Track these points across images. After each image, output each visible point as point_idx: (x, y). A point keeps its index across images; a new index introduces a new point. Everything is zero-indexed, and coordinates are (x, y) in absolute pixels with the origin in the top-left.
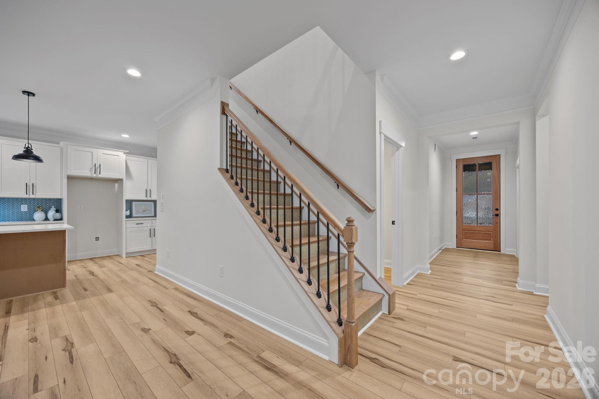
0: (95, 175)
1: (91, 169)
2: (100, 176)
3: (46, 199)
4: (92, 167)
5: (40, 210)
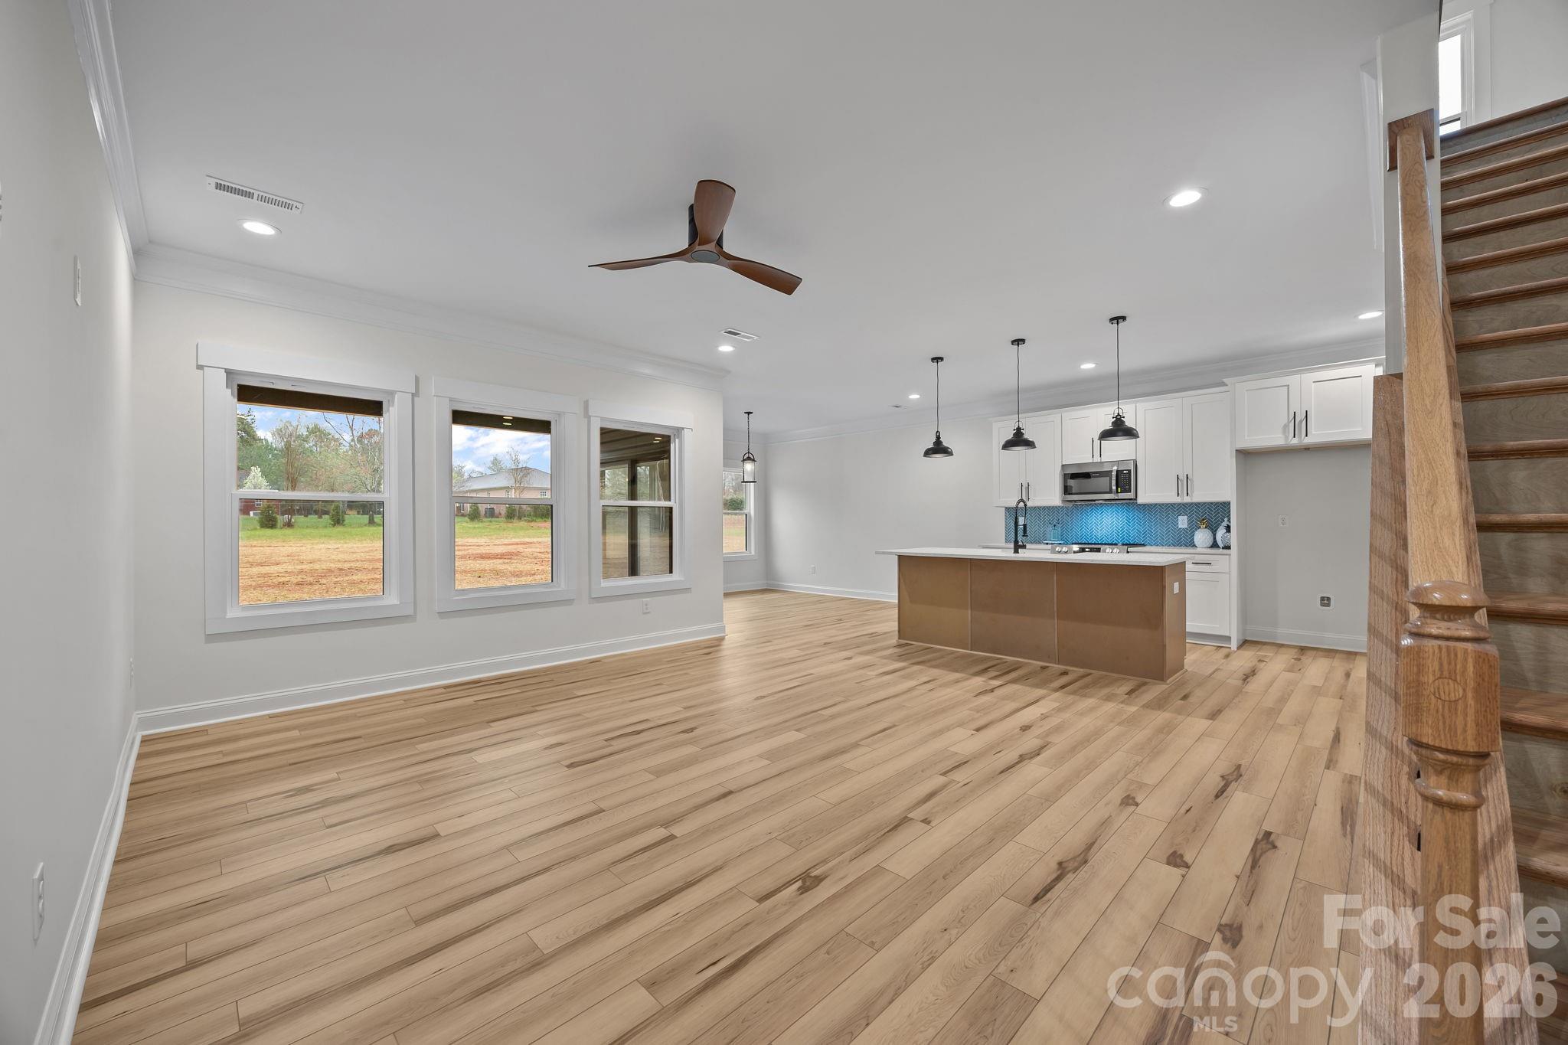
0: (1295, 441)
1: (1286, 427)
2: (1307, 441)
3: (1217, 503)
4: (1289, 422)
5: (1204, 526)
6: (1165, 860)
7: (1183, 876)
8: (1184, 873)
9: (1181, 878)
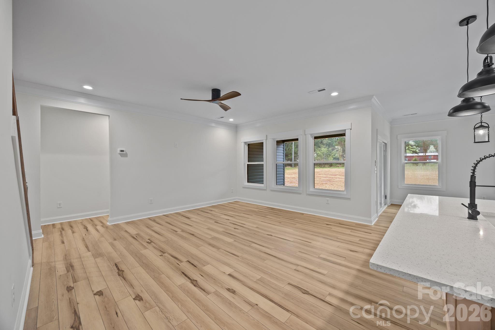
6: (102, 291)
7: (93, 291)
8: (93, 292)
9: (93, 290)
